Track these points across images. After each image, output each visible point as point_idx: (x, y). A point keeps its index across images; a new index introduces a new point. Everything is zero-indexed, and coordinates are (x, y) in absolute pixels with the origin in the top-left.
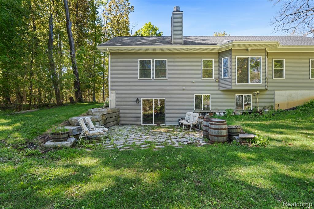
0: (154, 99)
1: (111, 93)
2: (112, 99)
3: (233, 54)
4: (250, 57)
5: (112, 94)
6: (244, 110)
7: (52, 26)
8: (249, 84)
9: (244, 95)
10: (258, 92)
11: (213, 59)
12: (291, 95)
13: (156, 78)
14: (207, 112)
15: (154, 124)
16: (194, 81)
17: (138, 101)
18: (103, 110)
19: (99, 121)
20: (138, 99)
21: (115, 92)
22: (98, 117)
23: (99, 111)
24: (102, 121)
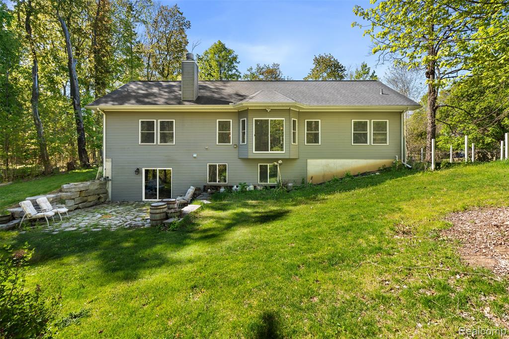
0: (158, 169)
1: (106, 161)
2: (107, 168)
3: (250, 115)
4: (270, 119)
5: (107, 163)
6: (268, 183)
7: (36, 77)
8: (270, 152)
9: (268, 164)
10: (280, 162)
11: (231, 120)
12: (328, 165)
13: (161, 142)
14: (223, 186)
15: (158, 200)
16: (207, 147)
17: (138, 171)
18: (81, 185)
19: (73, 199)
20: (138, 169)
21: (111, 160)
22: (72, 194)
23: (74, 186)
24: (80, 198)
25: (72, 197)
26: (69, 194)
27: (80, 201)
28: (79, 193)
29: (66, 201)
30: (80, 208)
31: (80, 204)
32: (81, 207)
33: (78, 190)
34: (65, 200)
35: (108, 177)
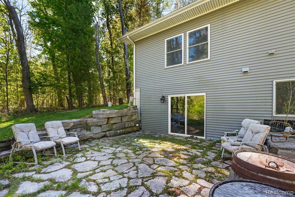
0: (187, 95)
2: (137, 97)
5: (136, 92)
13: (189, 61)
15: (186, 135)
18: (108, 112)
19: (100, 126)
20: (164, 96)
21: (139, 89)
22: (99, 120)
23: (103, 113)
24: (107, 125)
25: (99, 124)
26: (95, 120)
27: (108, 129)
28: (106, 120)
29: (92, 128)
30: (107, 137)
31: (107, 132)
32: (108, 135)
33: (105, 116)
34: (90, 127)
35: (136, 106)
